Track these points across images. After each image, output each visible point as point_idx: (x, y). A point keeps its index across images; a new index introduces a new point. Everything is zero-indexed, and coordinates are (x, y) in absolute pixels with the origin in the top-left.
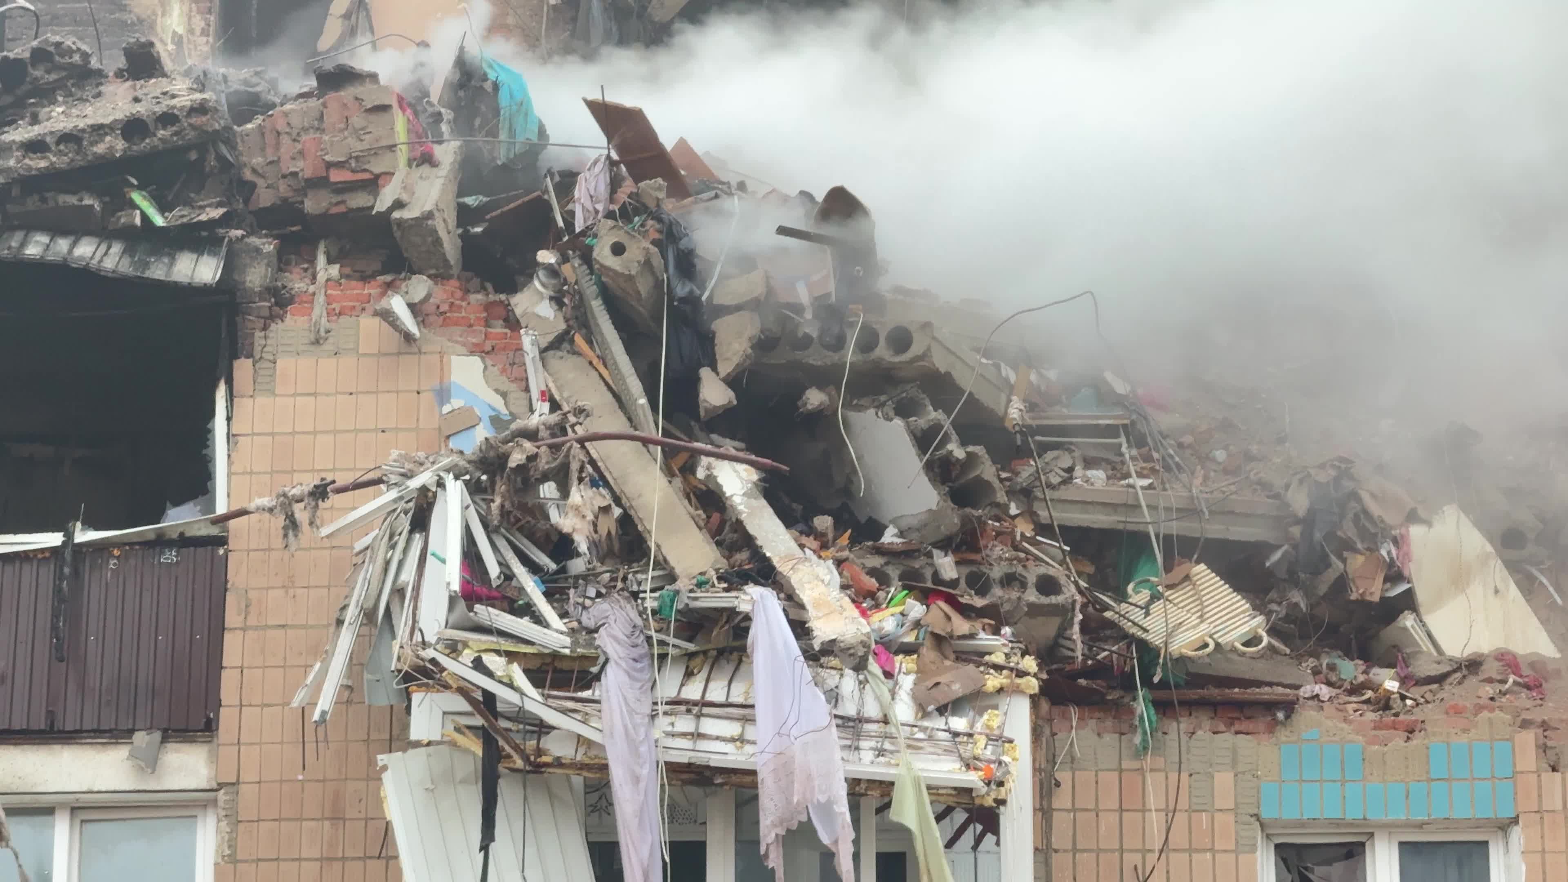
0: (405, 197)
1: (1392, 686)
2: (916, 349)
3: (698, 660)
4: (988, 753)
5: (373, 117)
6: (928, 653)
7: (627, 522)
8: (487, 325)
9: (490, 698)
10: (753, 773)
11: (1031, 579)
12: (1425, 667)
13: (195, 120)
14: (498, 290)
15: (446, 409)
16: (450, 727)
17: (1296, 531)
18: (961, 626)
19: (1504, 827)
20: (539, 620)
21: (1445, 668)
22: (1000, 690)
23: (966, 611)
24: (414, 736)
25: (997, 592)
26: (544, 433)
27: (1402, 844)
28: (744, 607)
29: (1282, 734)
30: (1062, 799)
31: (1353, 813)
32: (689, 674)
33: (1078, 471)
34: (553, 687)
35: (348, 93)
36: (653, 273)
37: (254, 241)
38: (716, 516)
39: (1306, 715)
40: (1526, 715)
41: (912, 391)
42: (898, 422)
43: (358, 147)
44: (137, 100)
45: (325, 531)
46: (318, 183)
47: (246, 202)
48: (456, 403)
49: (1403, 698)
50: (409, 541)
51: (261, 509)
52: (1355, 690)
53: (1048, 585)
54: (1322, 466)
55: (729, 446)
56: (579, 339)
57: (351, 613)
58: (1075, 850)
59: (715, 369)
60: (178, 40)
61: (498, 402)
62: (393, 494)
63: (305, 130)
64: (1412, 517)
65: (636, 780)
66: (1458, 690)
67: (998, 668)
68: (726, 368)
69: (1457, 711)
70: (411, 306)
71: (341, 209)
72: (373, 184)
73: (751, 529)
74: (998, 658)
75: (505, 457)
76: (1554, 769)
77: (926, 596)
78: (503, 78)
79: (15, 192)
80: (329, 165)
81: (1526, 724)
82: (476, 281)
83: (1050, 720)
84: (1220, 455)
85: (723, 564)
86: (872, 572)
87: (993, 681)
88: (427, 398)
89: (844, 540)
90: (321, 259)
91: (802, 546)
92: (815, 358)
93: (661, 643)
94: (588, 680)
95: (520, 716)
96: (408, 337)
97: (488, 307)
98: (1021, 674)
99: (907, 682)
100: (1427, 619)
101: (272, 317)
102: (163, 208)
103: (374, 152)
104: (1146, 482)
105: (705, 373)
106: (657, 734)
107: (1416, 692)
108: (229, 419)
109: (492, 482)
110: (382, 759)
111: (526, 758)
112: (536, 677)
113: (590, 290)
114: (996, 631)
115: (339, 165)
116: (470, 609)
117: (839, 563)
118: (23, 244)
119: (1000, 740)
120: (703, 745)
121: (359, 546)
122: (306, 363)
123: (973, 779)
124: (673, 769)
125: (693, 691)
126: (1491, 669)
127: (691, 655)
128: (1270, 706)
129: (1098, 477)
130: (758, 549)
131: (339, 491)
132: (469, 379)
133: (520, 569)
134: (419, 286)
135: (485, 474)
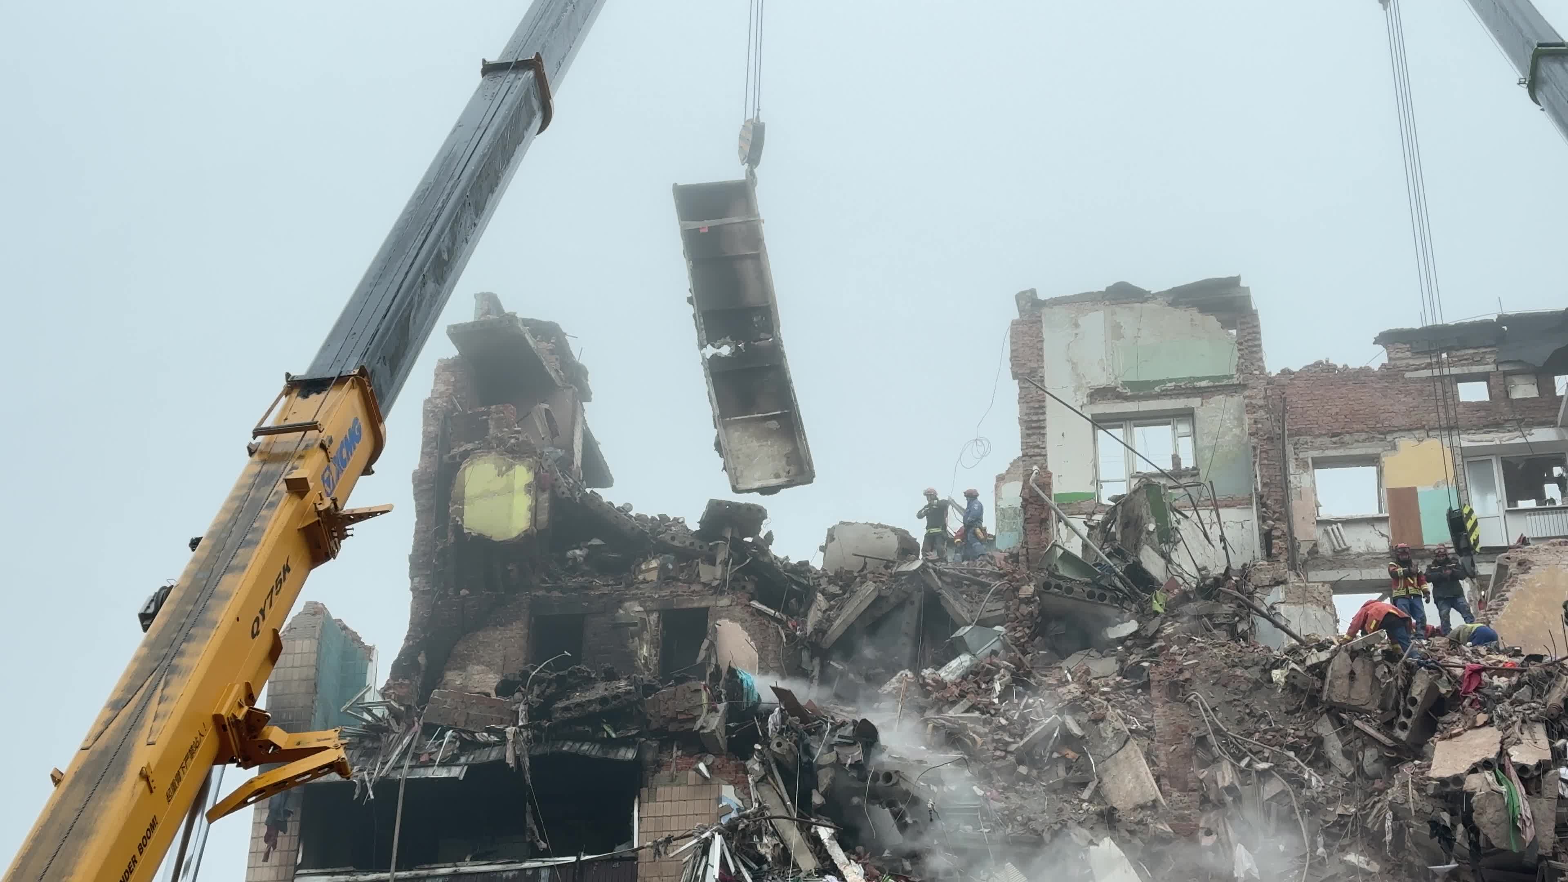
0: (704, 725)
2: (893, 781)
5: (694, 694)
7: (785, 850)
8: (737, 773)
13: (627, 697)
14: (741, 760)
15: (720, 806)
26: (751, 816)
33: (961, 826)
35: (684, 685)
36: (793, 753)
37: (649, 742)
38: (818, 847)
41: (892, 797)
42: (887, 809)
43: (687, 705)
44: (606, 690)
45: (671, 855)
46: (673, 719)
47: (647, 727)
48: (724, 804)
50: (701, 860)
51: (648, 846)
54: (1056, 823)
55: (824, 820)
56: (769, 778)
59: (818, 789)
60: (645, 658)
61: (740, 803)
62: (695, 841)
63: (669, 699)
68: (821, 789)
70: (706, 766)
71: (682, 729)
72: (694, 719)
73: (830, 853)
75: (737, 826)
77: (896, 878)
78: (744, 677)
79: (560, 726)
80: (678, 713)
82: (734, 756)
84: (1019, 818)
85: (820, 866)
86: (878, 868)
88: (713, 801)
89: (868, 856)
90: (675, 749)
91: (849, 859)
92: (857, 786)
96: (706, 778)
97: (737, 766)
101: (656, 772)
102: (615, 731)
103: (695, 707)
104: (987, 830)
105: (814, 791)
108: (639, 811)
109: (733, 835)
113: (772, 760)
115: (681, 713)
117: (864, 866)
118: (562, 746)
121: (684, 860)
122: (668, 789)
129: (969, 828)
130: (832, 861)
131: (675, 840)
132: (729, 794)
133: (743, 869)
134: (710, 759)
135: (730, 832)
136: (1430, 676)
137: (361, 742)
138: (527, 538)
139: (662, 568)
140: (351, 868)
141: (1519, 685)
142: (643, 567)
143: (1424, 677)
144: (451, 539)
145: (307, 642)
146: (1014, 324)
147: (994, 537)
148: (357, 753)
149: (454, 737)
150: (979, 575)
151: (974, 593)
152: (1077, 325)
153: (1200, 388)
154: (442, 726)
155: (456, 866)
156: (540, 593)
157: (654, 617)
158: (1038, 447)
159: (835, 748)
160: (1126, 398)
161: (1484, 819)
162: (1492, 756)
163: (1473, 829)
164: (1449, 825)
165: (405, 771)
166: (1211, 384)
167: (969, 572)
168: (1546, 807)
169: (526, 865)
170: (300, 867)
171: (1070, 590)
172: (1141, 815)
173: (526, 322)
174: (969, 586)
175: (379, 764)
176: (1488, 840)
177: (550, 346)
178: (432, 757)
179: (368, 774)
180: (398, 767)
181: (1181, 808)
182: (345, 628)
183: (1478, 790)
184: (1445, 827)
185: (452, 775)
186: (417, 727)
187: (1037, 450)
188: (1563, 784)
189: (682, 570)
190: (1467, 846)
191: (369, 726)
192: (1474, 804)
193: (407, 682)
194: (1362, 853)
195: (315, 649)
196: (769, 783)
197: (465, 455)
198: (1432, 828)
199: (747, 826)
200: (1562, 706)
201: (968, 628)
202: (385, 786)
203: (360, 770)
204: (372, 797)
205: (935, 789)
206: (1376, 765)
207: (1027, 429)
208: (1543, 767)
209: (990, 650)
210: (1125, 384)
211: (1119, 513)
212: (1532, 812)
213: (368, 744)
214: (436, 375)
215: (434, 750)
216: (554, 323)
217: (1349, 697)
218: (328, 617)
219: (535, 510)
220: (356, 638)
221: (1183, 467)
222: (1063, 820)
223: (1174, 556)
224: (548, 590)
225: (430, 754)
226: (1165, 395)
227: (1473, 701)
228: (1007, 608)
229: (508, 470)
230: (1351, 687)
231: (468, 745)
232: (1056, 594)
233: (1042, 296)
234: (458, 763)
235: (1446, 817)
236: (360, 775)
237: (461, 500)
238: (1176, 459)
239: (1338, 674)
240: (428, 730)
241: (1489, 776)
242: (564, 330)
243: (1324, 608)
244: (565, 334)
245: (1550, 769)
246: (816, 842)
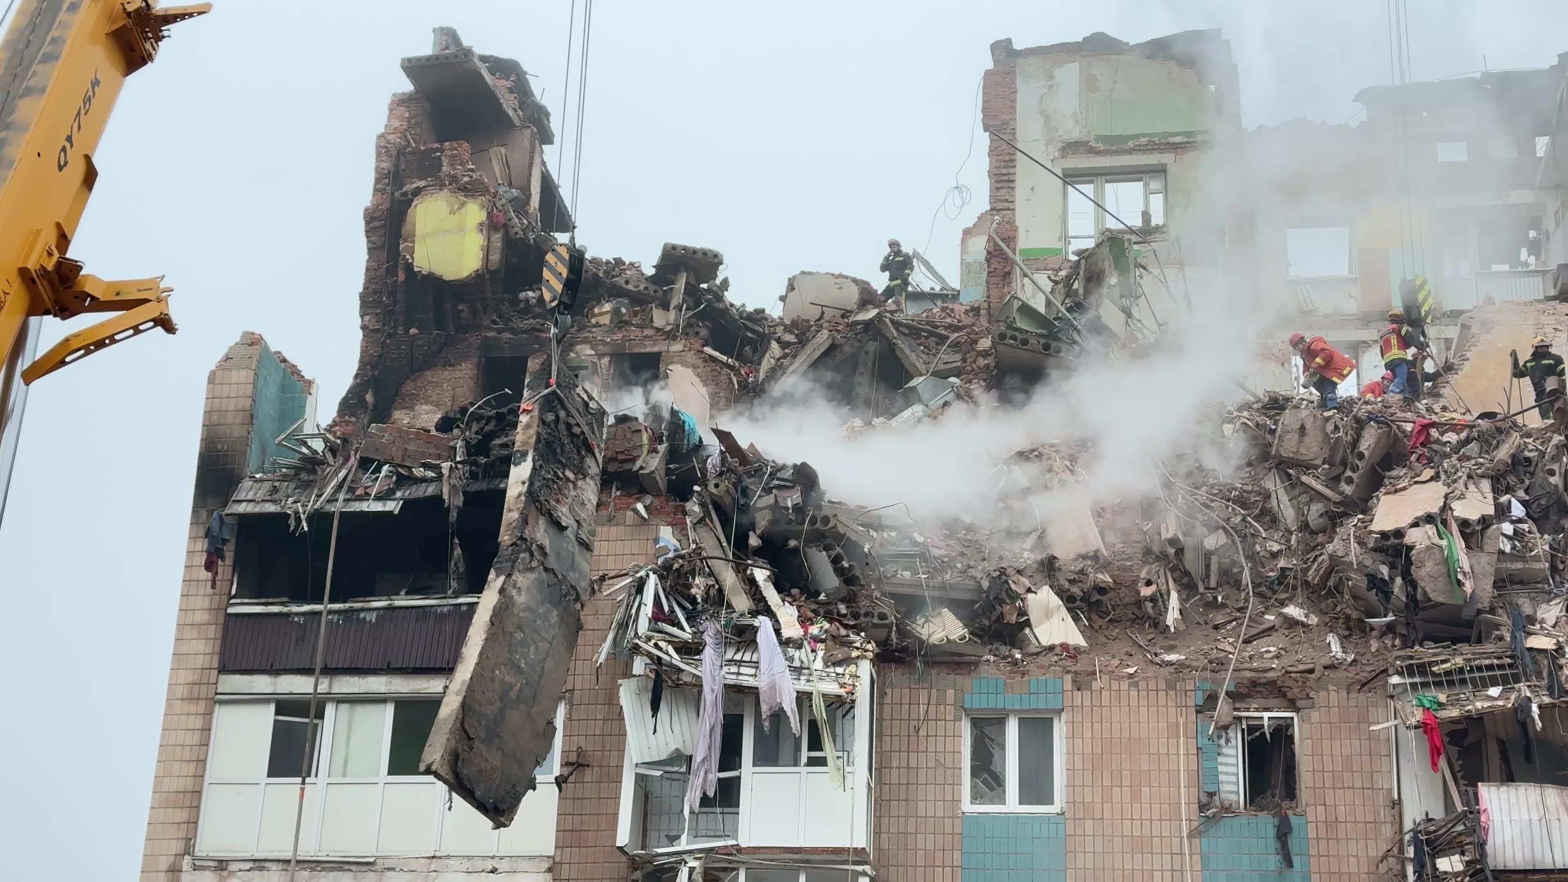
0: (644, 465)
1: (1018, 656)
2: (831, 525)
3: (741, 645)
4: (850, 682)
5: (635, 434)
6: (830, 643)
7: (720, 591)
8: (675, 514)
9: (659, 658)
10: (757, 688)
11: (876, 614)
12: (1032, 649)
14: (681, 501)
15: (658, 546)
16: (648, 670)
17: (984, 595)
18: (843, 632)
19: (1059, 712)
20: (683, 629)
21: (1039, 650)
22: (858, 657)
23: (846, 627)
24: (634, 673)
25: (862, 619)
26: (687, 556)
27: (1019, 718)
28: (756, 624)
29: (974, 675)
30: (888, 700)
31: (1000, 706)
32: (738, 650)
33: (899, 572)
34: (685, 654)
35: (625, 426)
36: (730, 494)
38: (754, 589)
39: (983, 668)
40: (1068, 668)
41: (829, 541)
42: (824, 553)
43: (628, 445)
45: (605, 594)
46: (613, 459)
48: (661, 544)
49: (1023, 661)
50: (635, 598)
52: (1004, 658)
53: (882, 616)
54: (995, 570)
55: (760, 562)
56: (707, 520)
57: (614, 624)
58: (892, 720)
59: (755, 532)
61: (678, 544)
62: (630, 579)
63: (609, 439)
64: (1029, 590)
65: (713, 691)
66: (1044, 659)
67: (858, 648)
68: (758, 531)
69: (1042, 667)
70: (645, 507)
71: (622, 470)
72: (633, 460)
73: (765, 594)
74: (858, 645)
75: (672, 565)
76: (1079, 690)
77: (831, 621)
79: (498, 463)
80: (617, 453)
81: (1068, 672)
82: (673, 497)
83: (884, 669)
84: (959, 565)
85: (754, 607)
86: (813, 611)
87: (855, 654)
88: (650, 542)
89: (803, 598)
90: (614, 489)
91: (783, 601)
92: (794, 528)
93: (726, 638)
94: (699, 652)
95: (671, 666)
96: (643, 518)
97: (676, 507)
98: (866, 651)
99: (821, 654)
100: (1035, 630)
103: (635, 448)
104: (926, 576)
105: (751, 533)
106: (723, 673)
107: (1028, 659)
109: (668, 574)
110: (620, 681)
111: (673, 681)
112: (678, 650)
113: (709, 502)
114: (859, 635)
115: (621, 453)
116: (656, 624)
117: (799, 608)
118: (499, 484)
119: (855, 676)
120: (741, 677)
121: (618, 599)
122: (605, 528)
123: (842, 692)
124: (727, 687)
125: (738, 657)
126: (1058, 650)
127: (740, 642)
128: (969, 664)
129: (907, 574)
130: (766, 602)
131: (610, 578)
132: (667, 535)
133: (677, 609)
134: (648, 500)
135: (665, 572)
136: (1379, 431)
137: (296, 474)
138: (478, 277)
139: (616, 312)
140: (286, 599)
141: (1467, 441)
142: (596, 310)
143: (1373, 431)
144: (401, 276)
145: (243, 373)
146: (988, 73)
147: (959, 292)
148: (292, 485)
149: (391, 472)
150: (937, 327)
151: (933, 344)
152: (1051, 77)
153: (1174, 143)
154: (379, 461)
155: (391, 600)
156: (490, 334)
157: (606, 360)
158: (1007, 201)
159: (774, 491)
160: (1098, 153)
161: (1423, 572)
162: (1435, 510)
163: (1410, 582)
164: (1387, 578)
165: (339, 504)
166: (1186, 140)
167: (927, 323)
168: (1486, 562)
169: (461, 600)
170: (234, 597)
171: (1025, 342)
172: (1082, 565)
173: (483, 59)
174: (926, 338)
175: (314, 496)
176: (1425, 593)
177: (509, 84)
178: (368, 491)
179: (302, 506)
180: (332, 500)
181: (1123, 560)
182: (284, 361)
183: (1417, 544)
184: (1383, 580)
185: (387, 509)
186: (353, 461)
187: (1006, 205)
188: (1505, 540)
189: (635, 314)
190: (1404, 599)
191: (304, 458)
192: (1413, 558)
193: (353, 419)
194: (1301, 606)
195: (251, 381)
196: (707, 525)
197: (417, 192)
198: (1369, 581)
199: (682, 566)
200: (1509, 462)
201: (921, 379)
202: (320, 519)
203: (295, 502)
204: (306, 529)
205: (874, 534)
206: (1321, 520)
207: (997, 182)
208: (1485, 522)
209: (943, 401)
210: (1100, 138)
211: (1083, 266)
212: (1471, 567)
213: (304, 476)
214: (391, 110)
215: (371, 484)
216: (514, 60)
217: (1298, 451)
218: (266, 348)
219: (487, 251)
220: (295, 371)
221: (1153, 223)
222: (1002, 568)
223: (1135, 312)
224: (499, 331)
225: (366, 488)
226: (1140, 150)
227: (1420, 455)
228: (964, 360)
229: (459, 209)
230: (1300, 441)
231: (404, 480)
232: (1011, 346)
233: (1018, 46)
234: (394, 497)
235: (1385, 570)
236: (295, 506)
237: (412, 237)
238: (1146, 216)
239: (1289, 428)
240: (365, 463)
241: (1430, 529)
242: (525, 69)
243: (1283, 365)
244: (526, 73)
245: (1493, 524)
246: (751, 584)
